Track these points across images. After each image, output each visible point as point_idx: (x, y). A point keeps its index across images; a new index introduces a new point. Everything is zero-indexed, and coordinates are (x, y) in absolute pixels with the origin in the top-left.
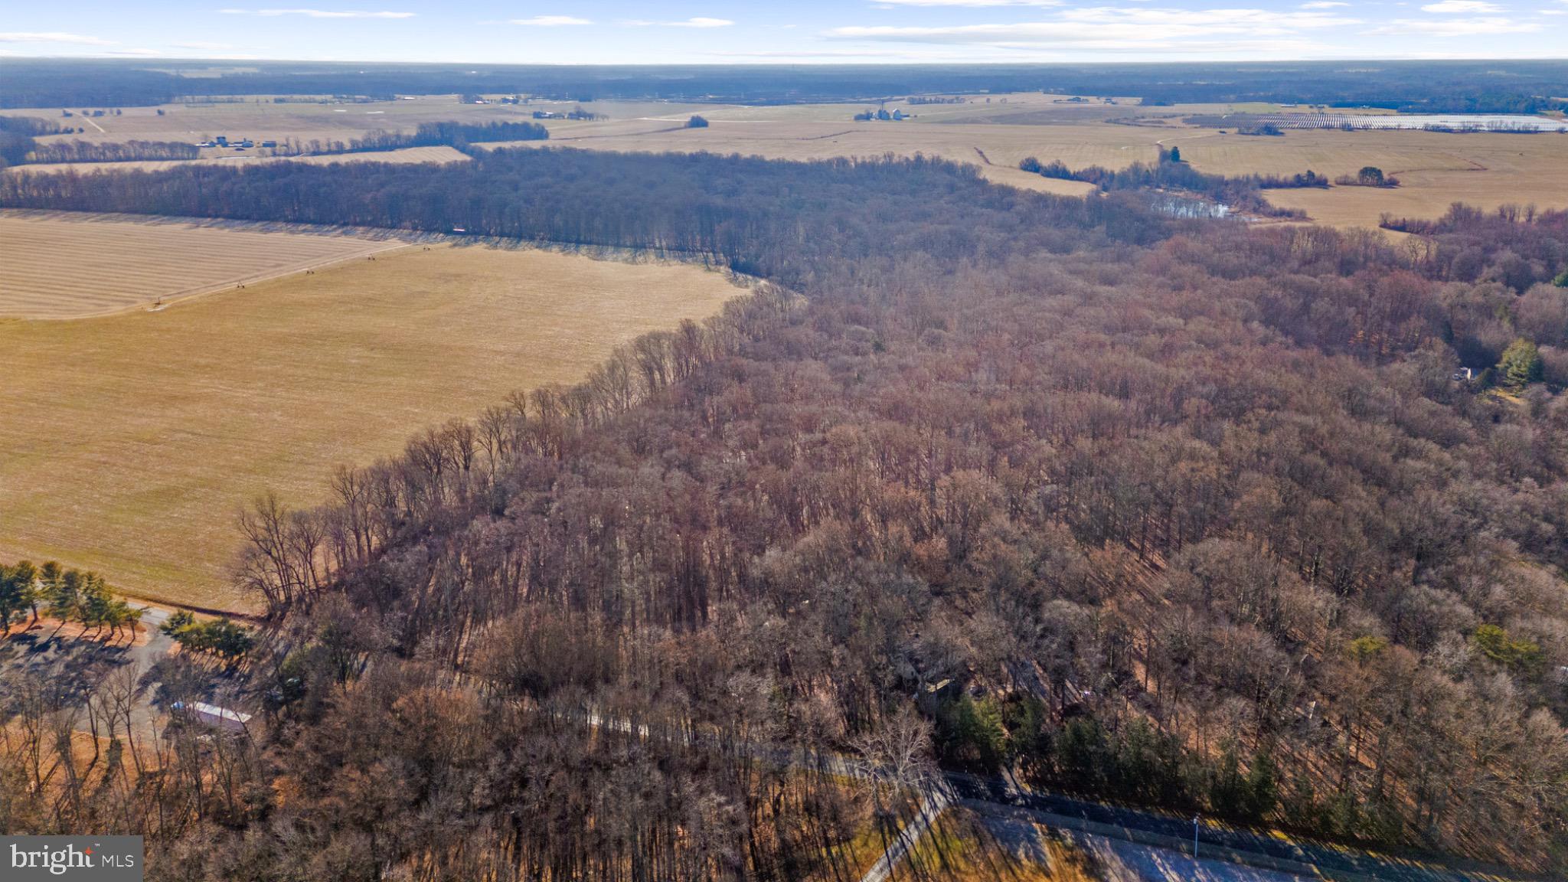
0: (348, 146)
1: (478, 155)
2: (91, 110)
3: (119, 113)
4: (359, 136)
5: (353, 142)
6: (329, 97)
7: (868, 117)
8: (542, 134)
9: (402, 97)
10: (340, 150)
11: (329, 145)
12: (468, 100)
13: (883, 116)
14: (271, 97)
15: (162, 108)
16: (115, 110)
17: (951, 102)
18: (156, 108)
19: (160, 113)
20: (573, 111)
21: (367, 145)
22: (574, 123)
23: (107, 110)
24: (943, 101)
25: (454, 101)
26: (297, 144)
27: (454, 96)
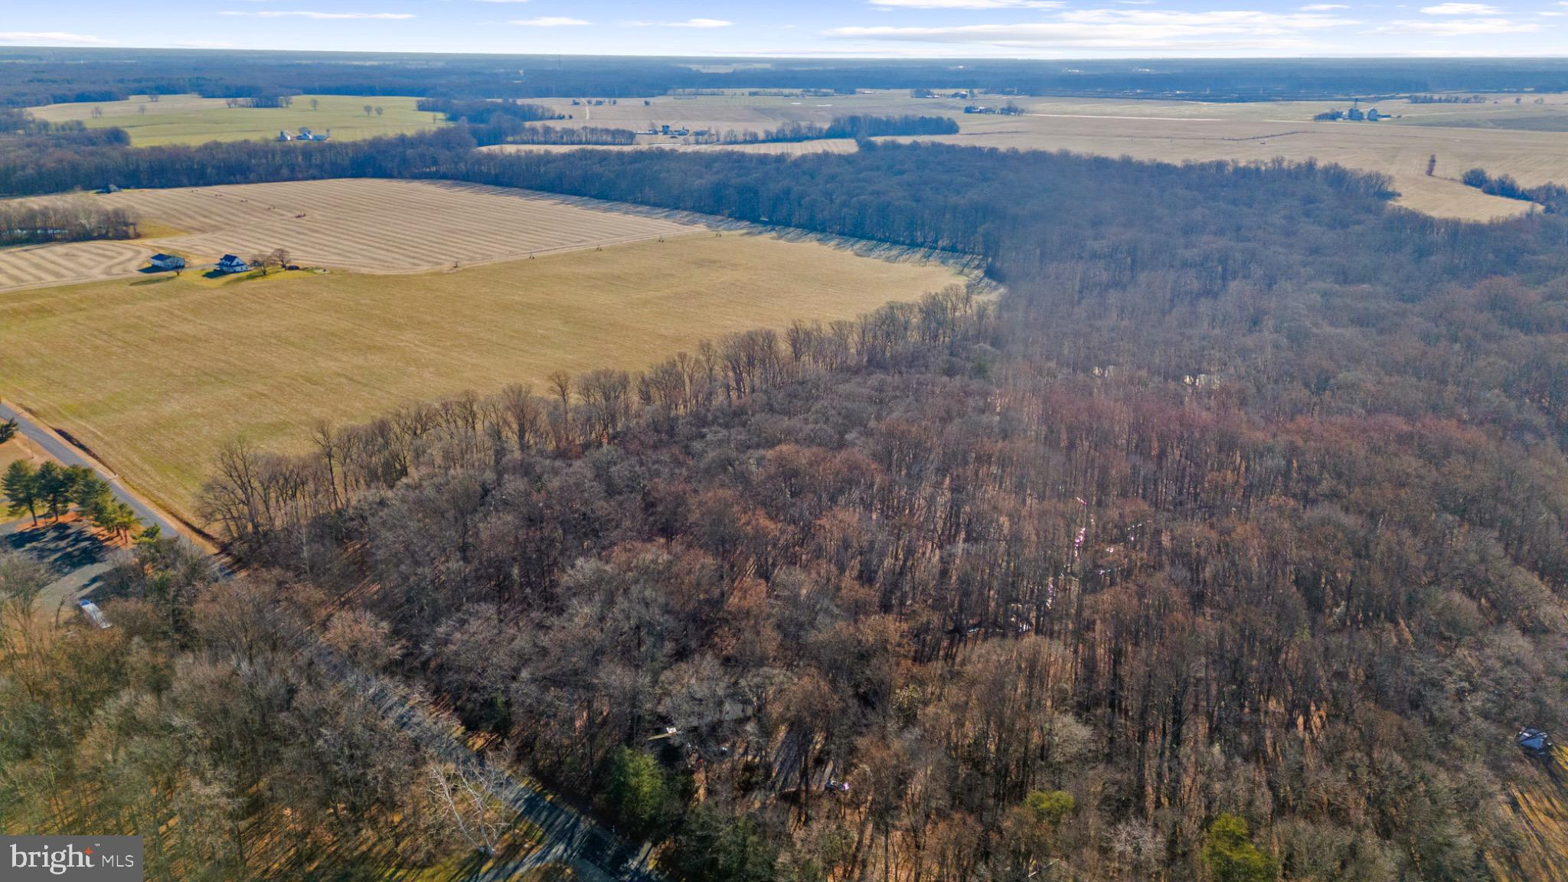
0: (761, 136)
1: (867, 147)
2: (594, 100)
3: (615, 103)
4: (773, 127)
5: (767, 133)
6: (798, 91)
7: (1334, 116)
8: (951, 128)
9: (862, 90)
10: (754, 140)
11: (745, 135)
12: (920, 94)
13: (1355, 116)
14: (746, 91)
15: (648, 99)
16: (612, 100)
17: (1467, 101)
18: (644, 99)
19: (647, 103)
20: (1005, 106)
21: (780, 136)
22: (1004, 118)
23: (607, 100)
24: (1456, 100)
25: (904, 95)
26: (718, 134)
27: (908, 91)
